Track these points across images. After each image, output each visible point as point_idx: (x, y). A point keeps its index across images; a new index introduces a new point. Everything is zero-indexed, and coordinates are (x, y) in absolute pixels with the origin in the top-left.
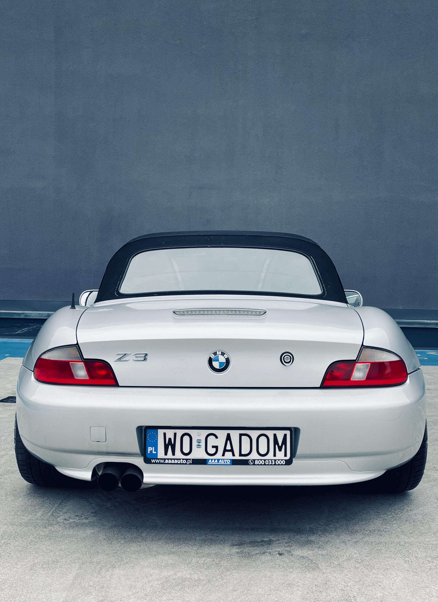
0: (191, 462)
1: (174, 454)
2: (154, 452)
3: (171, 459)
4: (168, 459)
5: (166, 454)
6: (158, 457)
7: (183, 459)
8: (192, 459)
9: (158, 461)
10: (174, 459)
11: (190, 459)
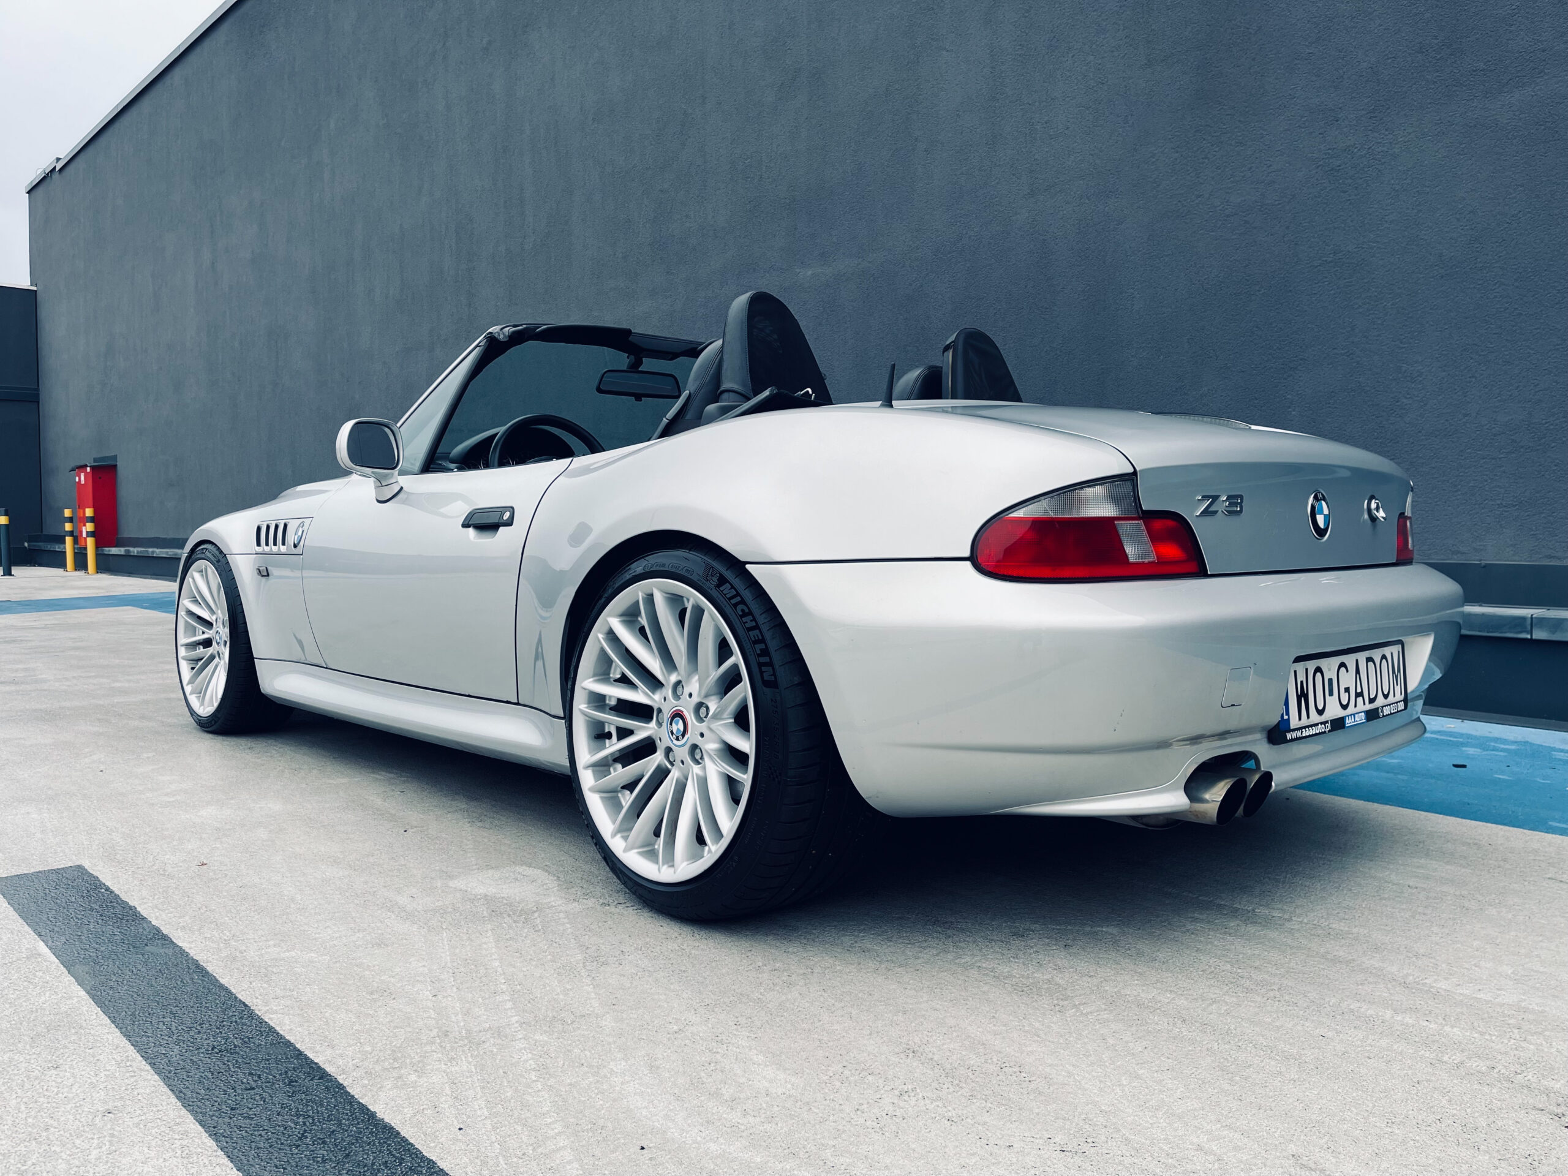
0: (1329, 725)
1: (1308, 717)
2: (1286, 717)
3: (1308, 727)
4: (1305, 727)
5: (1300, 719)
6: (1292, 727)
7: (1321, 723)
8: (1331, 721)
9: (1294, 735)
10: (1311, 726)
11: (1327, 722)
